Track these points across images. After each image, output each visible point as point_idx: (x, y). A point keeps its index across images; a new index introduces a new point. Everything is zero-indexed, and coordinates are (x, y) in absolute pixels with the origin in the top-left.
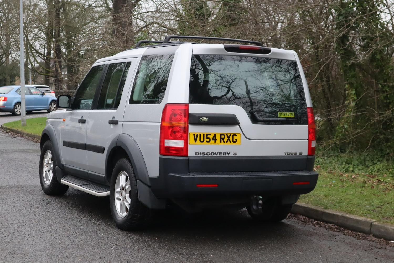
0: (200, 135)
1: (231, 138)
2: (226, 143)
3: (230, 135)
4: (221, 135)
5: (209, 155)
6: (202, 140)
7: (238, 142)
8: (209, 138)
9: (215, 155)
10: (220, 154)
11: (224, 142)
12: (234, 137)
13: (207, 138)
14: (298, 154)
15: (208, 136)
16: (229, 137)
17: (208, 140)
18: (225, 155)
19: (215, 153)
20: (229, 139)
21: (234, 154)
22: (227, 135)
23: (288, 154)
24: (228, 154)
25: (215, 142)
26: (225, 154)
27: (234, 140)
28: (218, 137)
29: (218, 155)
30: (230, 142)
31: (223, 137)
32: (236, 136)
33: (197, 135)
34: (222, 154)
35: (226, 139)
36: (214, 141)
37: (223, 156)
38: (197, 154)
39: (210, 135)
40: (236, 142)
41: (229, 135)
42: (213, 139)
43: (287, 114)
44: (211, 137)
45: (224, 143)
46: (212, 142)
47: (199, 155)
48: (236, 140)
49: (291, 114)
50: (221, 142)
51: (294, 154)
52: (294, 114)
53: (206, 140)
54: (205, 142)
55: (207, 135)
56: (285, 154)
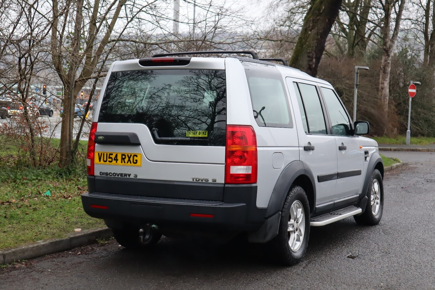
0: (104, 154)
1: (131, 159)
2: (126, 164)
3: (131, 155)
4: (122, 155)
5: (111, 175)
6: (105, 160)
7: (138, 163)
8: (111, 158)
9: (117, 176)
10: (121, 175)
11: (125, 162)
12: (135, 157)
13: (110, 158)
14: (210, 181)
15: (111, 156)
16: (129, 158)
17: (110, 160)
18: (125, 177)
19: (117, 173)
20: (129, 160)
21: (134, 176)
22: (128, 155)
23: (196, 180)
24: (129, 175)
25: (117, 162)
26: (126, 175)
27: (135, 161)
28: (119, 158)
29: (119, 176)
30: (131, 163)
31: (124, 157)
32: (137, 156)
33: (101, 154)
34: (123, 175)
35: (127, 160)
36: (115, 161)
37: (124, 177)
38: (101, 174)
39: (112, 154)
40: (136, 163)
41: (129, 156)
42: (115, 160)
43: (198, 133)
44: (113, 156)
45: (125, 164)
46: (114, 162)
47: (103, 175)
48: (136, 160)
49: (204, 133)
50: (122, 162)
51: (205, 181)
52: (207, 133)
53: (108, 160)
54: (108, 162)
55: (110, 154)
56: (193, 180)
